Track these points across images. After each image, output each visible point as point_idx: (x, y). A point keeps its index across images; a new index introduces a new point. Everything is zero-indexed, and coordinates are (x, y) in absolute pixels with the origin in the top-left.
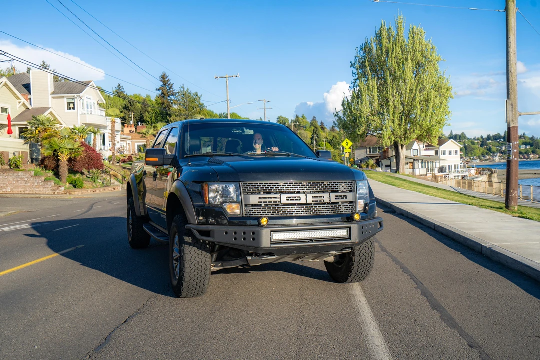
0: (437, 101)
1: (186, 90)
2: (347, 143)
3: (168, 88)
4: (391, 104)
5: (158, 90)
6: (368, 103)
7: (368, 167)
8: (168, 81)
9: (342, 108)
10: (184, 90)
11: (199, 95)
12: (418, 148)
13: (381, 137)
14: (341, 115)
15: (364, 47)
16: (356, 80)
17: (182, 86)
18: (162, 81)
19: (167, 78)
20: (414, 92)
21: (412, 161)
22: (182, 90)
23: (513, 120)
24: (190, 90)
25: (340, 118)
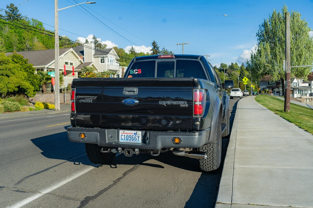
0: (307, 55)
1: (165, 50)
2: (245, 79)
3: (156, 49)
4: (278, 57)
6: (264, 56)
7: (265, 92)
8: (156, 45)
9: (251, 59)
11: (173, 52)
12: (297, 82)
13: (272, 76)
14: (250, 62)
15: (264, 24)
16: (259, 43)
17: (164, 48)
18: (153, 45)
19: (155, 44)
20: (293, 49)
21: (292, 89)
23: (287, 70)
24: (167, 50)
25: (249, 65)
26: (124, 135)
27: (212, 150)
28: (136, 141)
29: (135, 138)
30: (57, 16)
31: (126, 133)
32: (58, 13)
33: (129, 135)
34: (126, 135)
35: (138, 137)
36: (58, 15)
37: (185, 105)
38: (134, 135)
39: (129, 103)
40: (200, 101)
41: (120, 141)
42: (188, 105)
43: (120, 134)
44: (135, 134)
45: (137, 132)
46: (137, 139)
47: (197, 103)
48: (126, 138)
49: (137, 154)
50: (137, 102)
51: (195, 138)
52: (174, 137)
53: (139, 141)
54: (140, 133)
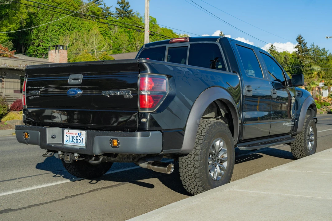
3: (302, 46)
5: (295, 48)
8: (303, 40)
10: (314, 47)
11: (326, 50)
17: (312, 44)
18: (298, 41)
19: (301, 39)
22: (312, 47)
26: (69, 136)
27: (193, 163)
28: (80, 143)
29: (79, 140)
30: (148, 7)
31: (71, 133)
32: (148, 3)
33: (73, 135)
34: (70, 135)
35: (82, 139)
36: (148, 5)
37: (129, 96)
38: (78, 136)
39: (72, 95)
40: (149, 91)
41: (65, 143)
42: (133, 96)
43: (65, 134)
44: (79, 134)
45: (81, 132)
46: (81, 141)
47: (143, 93)
48: (70, 139)
49: (77, 161)
50: (80, 92)
51: (136, 140)
52: (112, 139)
53: (83, 144)
54: (84, 133)
